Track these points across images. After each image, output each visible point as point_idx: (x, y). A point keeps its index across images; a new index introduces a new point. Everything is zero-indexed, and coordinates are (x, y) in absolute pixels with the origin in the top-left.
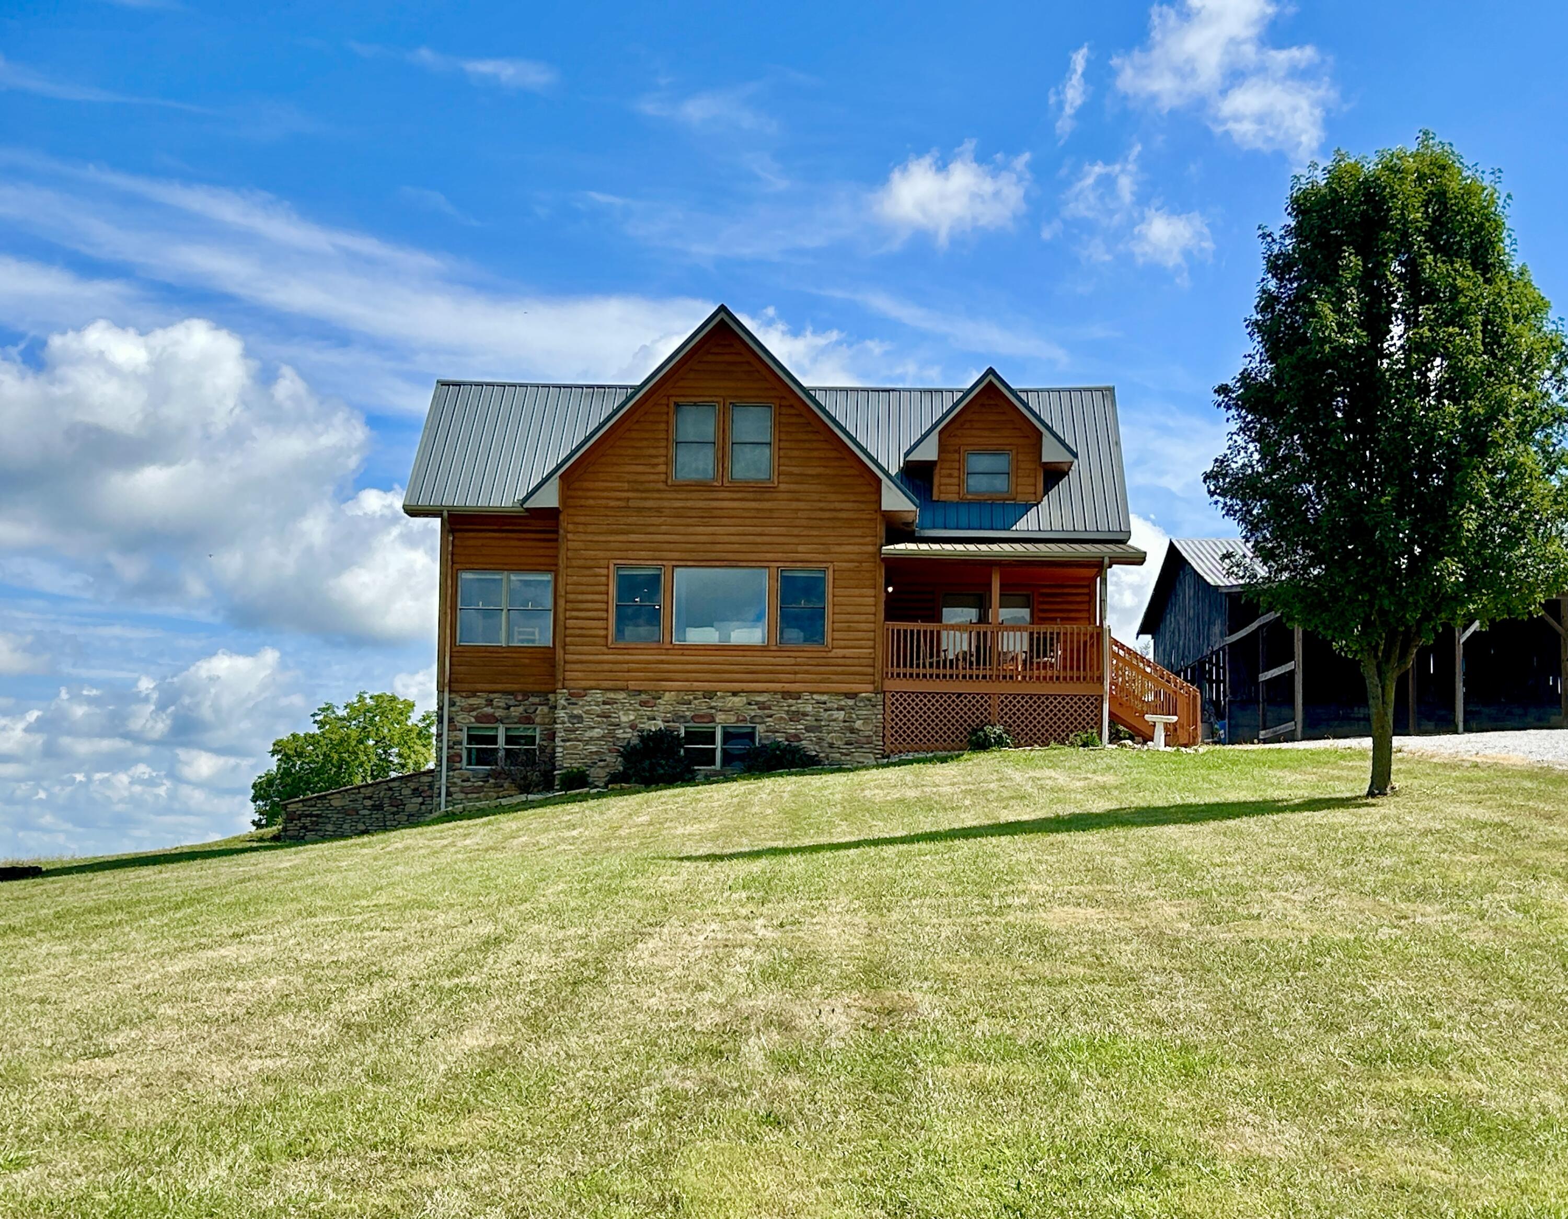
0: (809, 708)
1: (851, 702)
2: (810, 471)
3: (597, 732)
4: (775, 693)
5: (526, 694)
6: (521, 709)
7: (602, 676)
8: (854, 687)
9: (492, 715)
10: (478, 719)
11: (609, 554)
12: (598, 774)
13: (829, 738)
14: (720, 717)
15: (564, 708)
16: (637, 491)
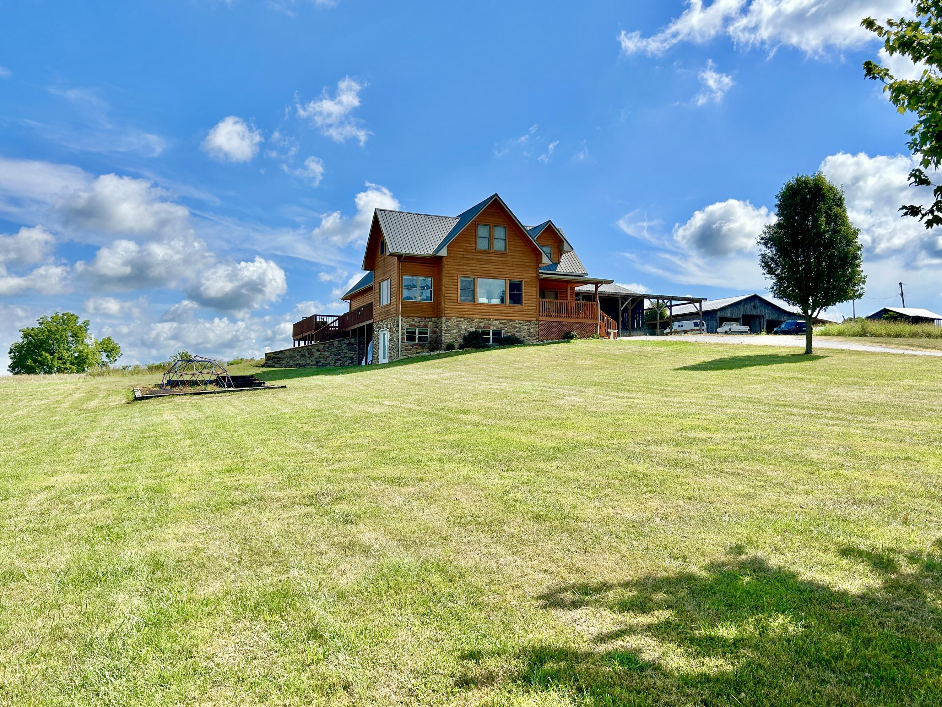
0: (517, 325)
1: (529, 324)
2: (517, 249)
3: (455, 331)
4: (508, 320)
5: (425, 318)
6: (423, 323)
7: (456, 312)
8: (530, 319)
9: (415, 325)
10: (410, 326)
12: (456, 345)
13: (523, 335)
14: (492, 327)
15: (444, 323)
16: (467, 252)
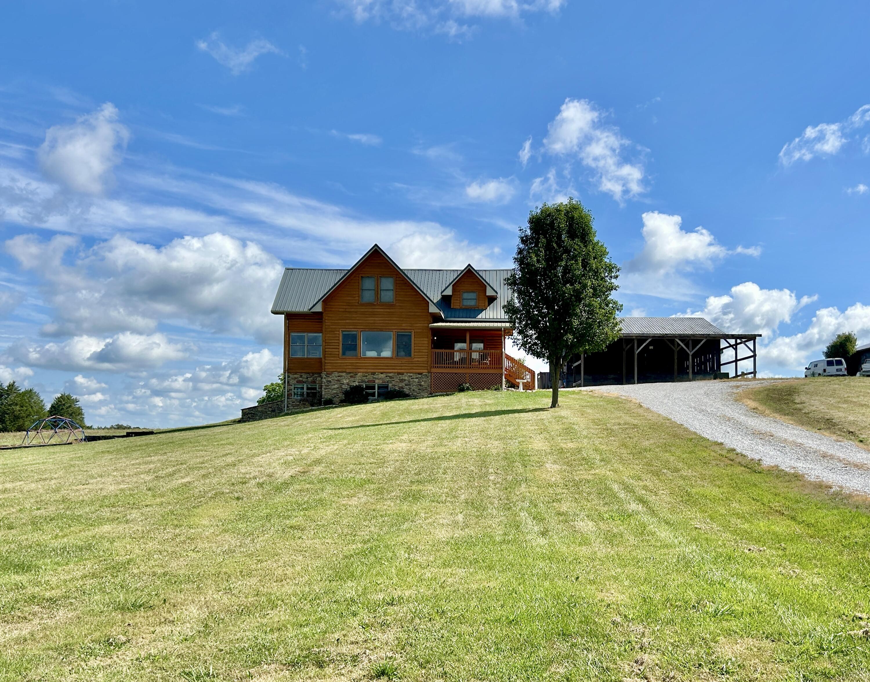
0: (406, 378)
1: (420, 376)
2: (406, 299)
3: (336, 386)
4: (395, 373)
5: (313, 374)
6: (312, 378)
7: (337, 367)
8: (421, 371)
9: (302, 380)
10: (297, 382)
11: (340, 327)
12: (337, 400)
13: (413, 388)
14: (377, 381)
15: (325, 378)
16: (349, 306)
